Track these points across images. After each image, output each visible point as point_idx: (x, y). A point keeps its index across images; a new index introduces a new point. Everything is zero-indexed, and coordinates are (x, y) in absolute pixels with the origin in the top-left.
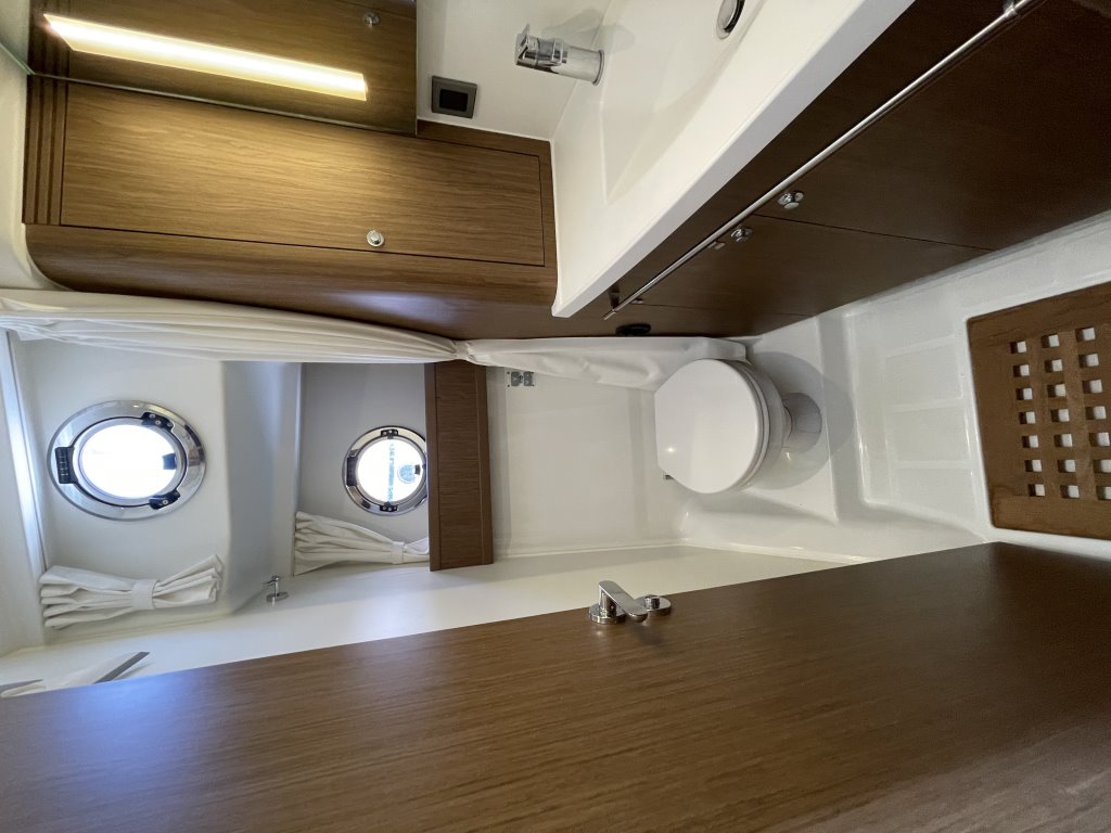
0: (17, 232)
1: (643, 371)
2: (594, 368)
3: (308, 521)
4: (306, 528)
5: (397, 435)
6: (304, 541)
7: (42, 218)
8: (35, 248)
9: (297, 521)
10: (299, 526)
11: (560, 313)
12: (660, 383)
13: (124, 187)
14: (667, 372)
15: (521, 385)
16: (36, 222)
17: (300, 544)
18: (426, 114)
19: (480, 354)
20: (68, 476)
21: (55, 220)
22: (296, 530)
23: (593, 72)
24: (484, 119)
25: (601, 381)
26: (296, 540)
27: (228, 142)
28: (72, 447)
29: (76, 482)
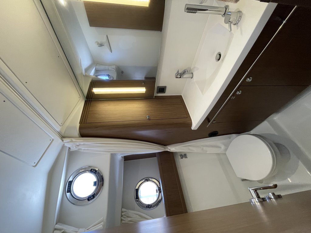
0: (78, 125)
1: (220, 147)
2: (205, 148)
3: (125, 212)
4: (125, 215)
5: (149, 180)
6: (124, 221)
7: (83, 122)
8: (80, 128)
9: (122, 212)
10: (123, 214)
11: (194, 128)
12: (226, 150)
13: (99, 115)
14: (227, 146)
15: (184, 158)
16: (82, 123)
17: (123, 222)
18: (156, 94)
19: (172, 149)
20: (69, 191)
21: (85, 122)
22: (122, 216)
23: (191, 76)
24: (168, 93)
25: (208, 153)
26: (122, 220)
27: (118, 105)
28: (72, 181)
29: (71, 192)
